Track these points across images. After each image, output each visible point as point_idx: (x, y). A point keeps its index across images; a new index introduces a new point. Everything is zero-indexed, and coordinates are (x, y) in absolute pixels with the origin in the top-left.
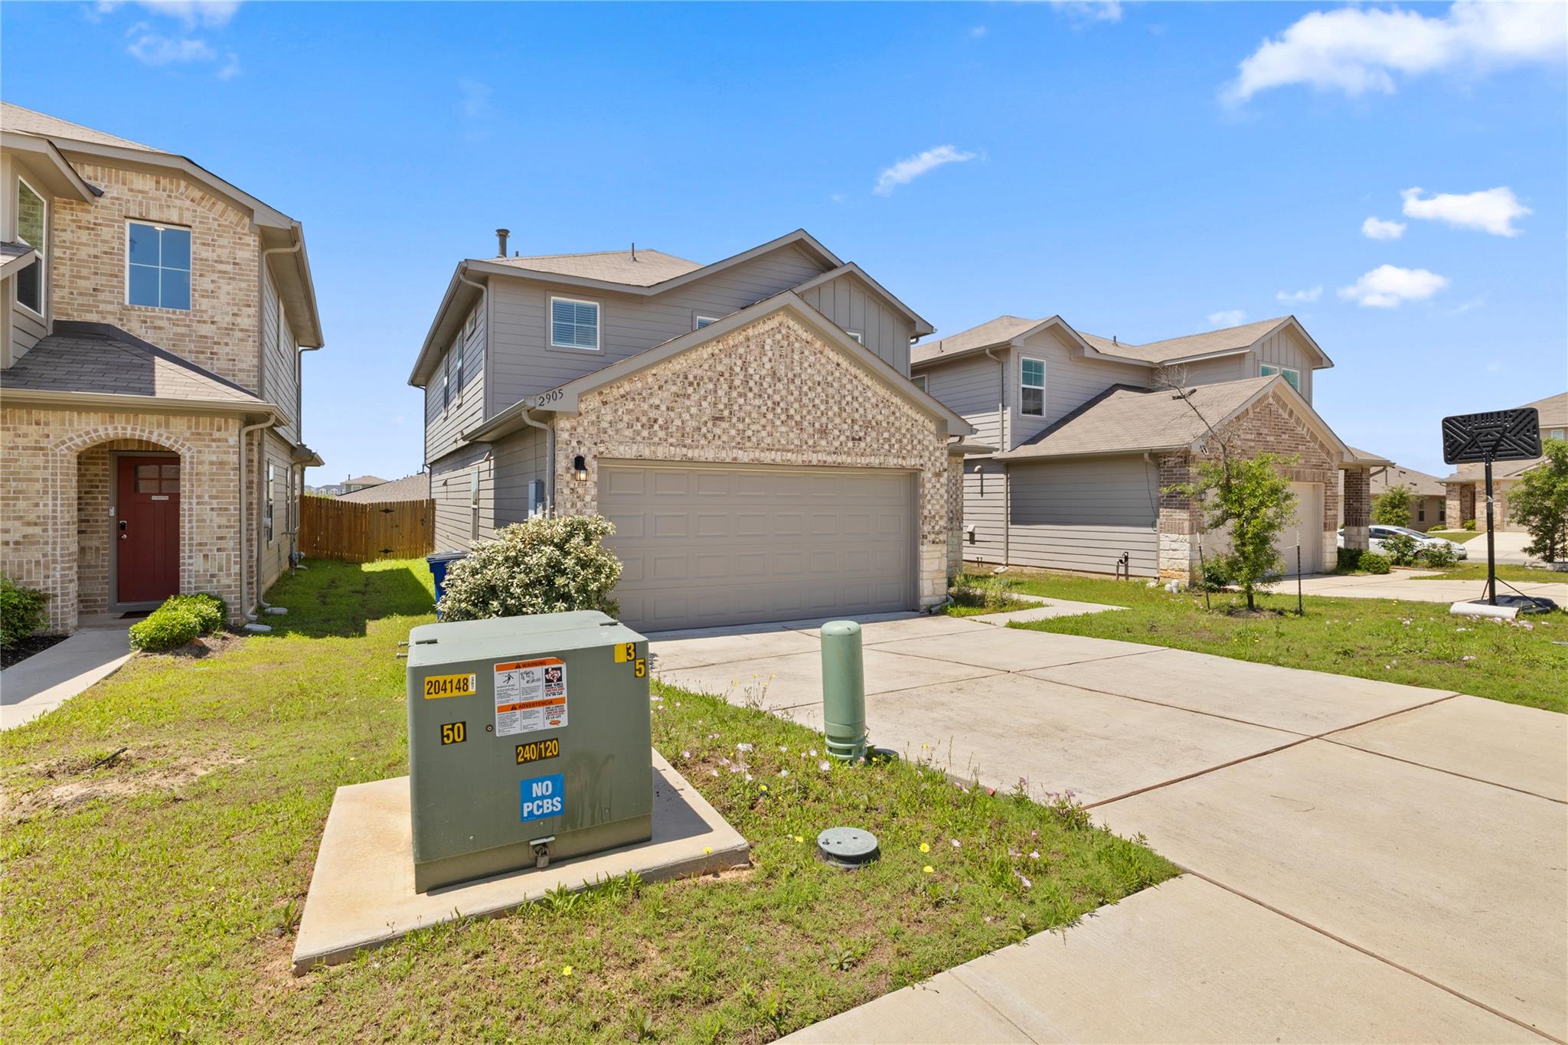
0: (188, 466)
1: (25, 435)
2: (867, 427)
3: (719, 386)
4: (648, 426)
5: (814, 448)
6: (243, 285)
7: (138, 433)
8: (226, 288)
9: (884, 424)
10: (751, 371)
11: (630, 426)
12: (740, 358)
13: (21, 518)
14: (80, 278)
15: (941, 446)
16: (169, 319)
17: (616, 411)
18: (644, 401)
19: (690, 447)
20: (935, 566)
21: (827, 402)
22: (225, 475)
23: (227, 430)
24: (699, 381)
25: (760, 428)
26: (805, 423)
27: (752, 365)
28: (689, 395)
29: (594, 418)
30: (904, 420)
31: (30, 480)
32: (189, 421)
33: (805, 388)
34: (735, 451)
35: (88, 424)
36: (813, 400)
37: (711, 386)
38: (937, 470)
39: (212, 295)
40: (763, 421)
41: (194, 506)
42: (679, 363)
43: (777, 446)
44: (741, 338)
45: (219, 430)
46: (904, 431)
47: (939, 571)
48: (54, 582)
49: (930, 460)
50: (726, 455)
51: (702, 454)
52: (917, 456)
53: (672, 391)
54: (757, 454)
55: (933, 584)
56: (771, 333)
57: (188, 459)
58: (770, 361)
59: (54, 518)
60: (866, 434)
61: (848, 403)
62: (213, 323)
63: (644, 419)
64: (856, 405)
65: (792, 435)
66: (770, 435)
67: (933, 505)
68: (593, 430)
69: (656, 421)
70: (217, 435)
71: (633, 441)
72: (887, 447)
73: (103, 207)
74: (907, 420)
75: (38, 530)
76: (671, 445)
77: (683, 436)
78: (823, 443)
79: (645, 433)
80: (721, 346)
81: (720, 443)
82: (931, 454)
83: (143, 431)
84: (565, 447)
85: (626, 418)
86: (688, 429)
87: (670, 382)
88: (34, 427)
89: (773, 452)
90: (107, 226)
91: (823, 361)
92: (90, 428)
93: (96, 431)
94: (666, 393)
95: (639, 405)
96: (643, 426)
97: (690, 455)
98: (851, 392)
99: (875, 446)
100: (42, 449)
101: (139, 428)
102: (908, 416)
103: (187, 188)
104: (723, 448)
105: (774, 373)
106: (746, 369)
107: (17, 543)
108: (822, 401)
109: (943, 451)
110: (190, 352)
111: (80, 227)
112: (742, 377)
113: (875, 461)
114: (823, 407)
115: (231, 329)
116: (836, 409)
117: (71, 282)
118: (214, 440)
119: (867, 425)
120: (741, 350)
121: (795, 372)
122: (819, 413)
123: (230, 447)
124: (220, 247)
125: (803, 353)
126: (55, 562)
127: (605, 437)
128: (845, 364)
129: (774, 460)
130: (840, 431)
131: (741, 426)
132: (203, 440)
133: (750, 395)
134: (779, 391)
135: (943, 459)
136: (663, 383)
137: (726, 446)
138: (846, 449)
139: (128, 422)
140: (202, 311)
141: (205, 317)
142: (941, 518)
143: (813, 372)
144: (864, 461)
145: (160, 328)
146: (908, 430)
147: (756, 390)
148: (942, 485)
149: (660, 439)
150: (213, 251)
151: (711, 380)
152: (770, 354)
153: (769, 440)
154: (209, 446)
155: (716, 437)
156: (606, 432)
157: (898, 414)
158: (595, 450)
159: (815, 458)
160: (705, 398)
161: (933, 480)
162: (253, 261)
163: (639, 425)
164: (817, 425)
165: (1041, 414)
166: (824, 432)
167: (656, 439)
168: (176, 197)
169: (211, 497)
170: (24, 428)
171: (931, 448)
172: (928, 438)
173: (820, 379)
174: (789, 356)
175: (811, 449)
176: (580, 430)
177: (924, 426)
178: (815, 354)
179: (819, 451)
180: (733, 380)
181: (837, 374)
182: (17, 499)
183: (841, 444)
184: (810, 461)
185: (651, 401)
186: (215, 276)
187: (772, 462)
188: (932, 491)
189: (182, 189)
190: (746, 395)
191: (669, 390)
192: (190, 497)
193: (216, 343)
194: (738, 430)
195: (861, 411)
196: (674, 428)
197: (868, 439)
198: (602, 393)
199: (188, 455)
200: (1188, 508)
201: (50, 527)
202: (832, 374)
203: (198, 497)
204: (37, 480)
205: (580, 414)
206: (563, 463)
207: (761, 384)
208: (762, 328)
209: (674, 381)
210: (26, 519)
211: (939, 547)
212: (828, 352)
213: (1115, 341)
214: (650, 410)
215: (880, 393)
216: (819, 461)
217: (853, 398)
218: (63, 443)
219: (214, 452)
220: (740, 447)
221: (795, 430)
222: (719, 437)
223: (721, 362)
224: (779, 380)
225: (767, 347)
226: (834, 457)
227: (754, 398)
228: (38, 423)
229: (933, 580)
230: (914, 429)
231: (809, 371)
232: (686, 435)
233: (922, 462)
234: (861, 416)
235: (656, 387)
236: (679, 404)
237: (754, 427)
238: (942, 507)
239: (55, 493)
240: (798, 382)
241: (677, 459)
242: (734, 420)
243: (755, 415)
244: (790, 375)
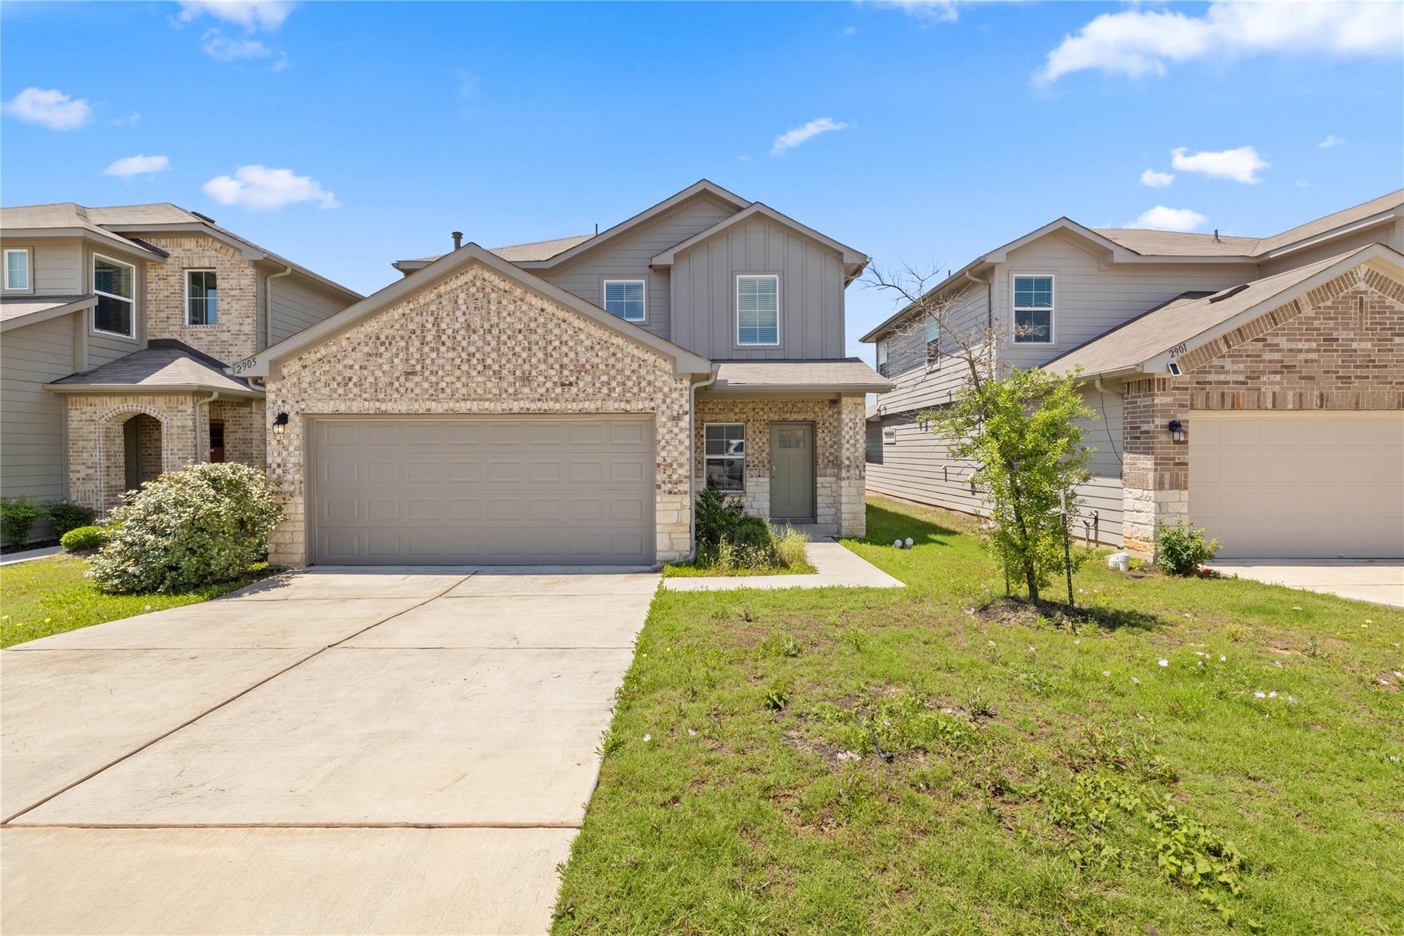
0: (165, 430)
1: (86, 413)
2: (580, 372)
3: (410, 343)
4: (343, 384)
5: (516, 396)
6: (245, 303)
7: (139, 408)
8: (236, 306)
9: (602, 367)
10: (443, 326)
11: (327, 385)
12: (432, 315)
13: (85, 464)
14: (160, 311)
15: (679, 386)
16: (205, 332)
17: (314, 373)
18: (339, 362)
19: (383, 401)
20: (673, 518)
21: (530, 349)
22: (185, 434)
23: (186, 404)
24: (391, 340)
25: (454, 380)
26: (505, 372)
27: (445, 320)
28: (381, 354)
29: (295, 380)
30: (628, 361)
31: (88, 440)
32: (165, 399)
33: (504, 337)
34: (428, 402)
35: (115, 404)
36: (513, 348)
37: (403, 344)
38: (675, 414)
39: (227, 312)
40: (458, 373)
41: (169, 456)
42: (371, 326)
43: (473, 396)
44: (433, 296)
45: (182, 404)
46: (627, 373)
47: (679, 524)
48: (101, 504)
49: (664, 402)
50: (419, 407)
51: (395, 406)
52: (646, 399)
53: (364, 351)
54: (451, 404)
55: (670, 538)
56: (465, 287)
57: (165, 425)
58: (464, 314)
59: (100, 463)
60: (578, 378)
61: (555, 348)
62: (229, 331)
63: (339, 379)
64: (565, 349)
65: (489, 385)
66: (466, 385)
67: (669, 452)
68: (295, 390)
69: (350, 379)
70: (180, 408)
71: (330, 397)
72: (605, 390)
73: (171, 264)
74: (632, 361)
75: (92, 471)
76: (365, 400)
77: (376, 391)
78: (526, 390)
79: (341, 391)
80: (411, 306)
81: (413, 395)
82: (666, 396)
83: (141, 407)
84: (272, 406)
85: (323, 379)
86: (380, 385)
87: (362, 344)
88: (90, 407)
89: (469, 402)
90: (173, 276)
91: (525, 308)
92: (116, 407)
93: (119, 408)
94: (359, 354)
95: (335, 367)
96: (338, 385)
97: (383, 408)
98: (558, 337)
99: (590, 391)
100: (93, 421)
101: (140, 405)
102: (633, 356)
103: (212, 242)
104: (416, 400)
105: (469, 325)
106: (438, 325)
107: (83, 479)
108: (524, 349)
109: (684, 392)
110: (217, 352)
111: (159, 279)
112: (434, 333)
113: (590, 406)
114: (524, 355)
115: (239, 335)
116: (540, 355)
117: (156, 315)
118: (179, 411)
119: (580, 369)
120: (433, 307)
121: (492, 322)
122: (520, 361)
123: (188, 415)
124: (232, 279)
125: (500, 302)
126: (101, 491)
127: (305, 396)
128: (550, 308)
129: (470, 410)
130: (546, 377)
131: (434, 379)
132: (173, 411)
133: (443, 349)
134: (474, 343)
135: (683, 401)
136: (356, 345)
137: (420, 398)
138: (553, 395)
139: (134, 402)
140: (222, 324)
141: (225, 328)
142: (681, 466)
143: (513, 321)
144: (575, 406)
145: (201, 338)
146: (633, 371)
147: (449, 343)
148: (681, 430)
149: (355, 395)
150: (228, 282)
151: (402, 338)
152: (463, 308)
153: (464, 391)
154: (176, 416)
155: (409, 391)
156: (306, 392)
157: (619, 355)
158: (297, 408)
159: (516, 407)
160: (397, 355)
161: (669, 424)
162: (250, 285)
163: (335, 383)
164: (518, 373)
165: (1048, 340)
166: (526, 379)
167: (351, 396)
168: (207, 250)
169: (178, 450)
170: (85, 408)
171: (666, 389)
172: (662, 379)
173: (521, 327)
174: (485, 307)
175: (512, 397)
176: (284, 391)
177: (656, 366)
178: (515, 302)
179: (521, 399)
180: (424, 337)
181: (541, 320)
182: (82, 452)
183: (547, 390)
184: (511, 409)
185: (345, 362)
186: (229, 300)
187: (468, 412)
188: (667, 437)
189: (210, 244)
190: (438, 349)
191: (361, 351)
192: (167, 450)
193: (231, 345)
194: (432, 383)
195: (572, 355)
196: (368, 384)
197: (581, 384)
198: (301, 358)
199: (165, 422)
200: (1153, 453)
201: (98, 469)
202: (536, 320)
203: (172, 450)
204: (91, 440)
205: (284, 378)
206: (271, 419)
207: (455, 338)
208: (454, 284)
209: (366, 342)
210: (87, 465)
211: (678, 498)
212: (530, 298)
213: (1217, 236)
214: (344, 370)
215: (596, 335)
216: (522, 409)
217: (561, 343)
218: (103, 416)
219: (179, 419)
220: (433, 398)
221: (492, 379)
222: (412, 390)
223: (412, 321)
224: (474, 332)
225: (460, 302)
226: (539, 404)
227: (448, 351)
228: (91, 405)
229: (670, 534)
230: (641, 370)
231: (508, 319)
232: (379, 390)
233: (652, 404)
234: (572, 360)
235: (350, 349)
236: (372, 363)
237: (447, 379)
238: (681, 453)
239: (100, 448)
240: (495, 331)
241: (371, 412)
242: (427, 373)
243: (448, 367)
244: (487, 326)
